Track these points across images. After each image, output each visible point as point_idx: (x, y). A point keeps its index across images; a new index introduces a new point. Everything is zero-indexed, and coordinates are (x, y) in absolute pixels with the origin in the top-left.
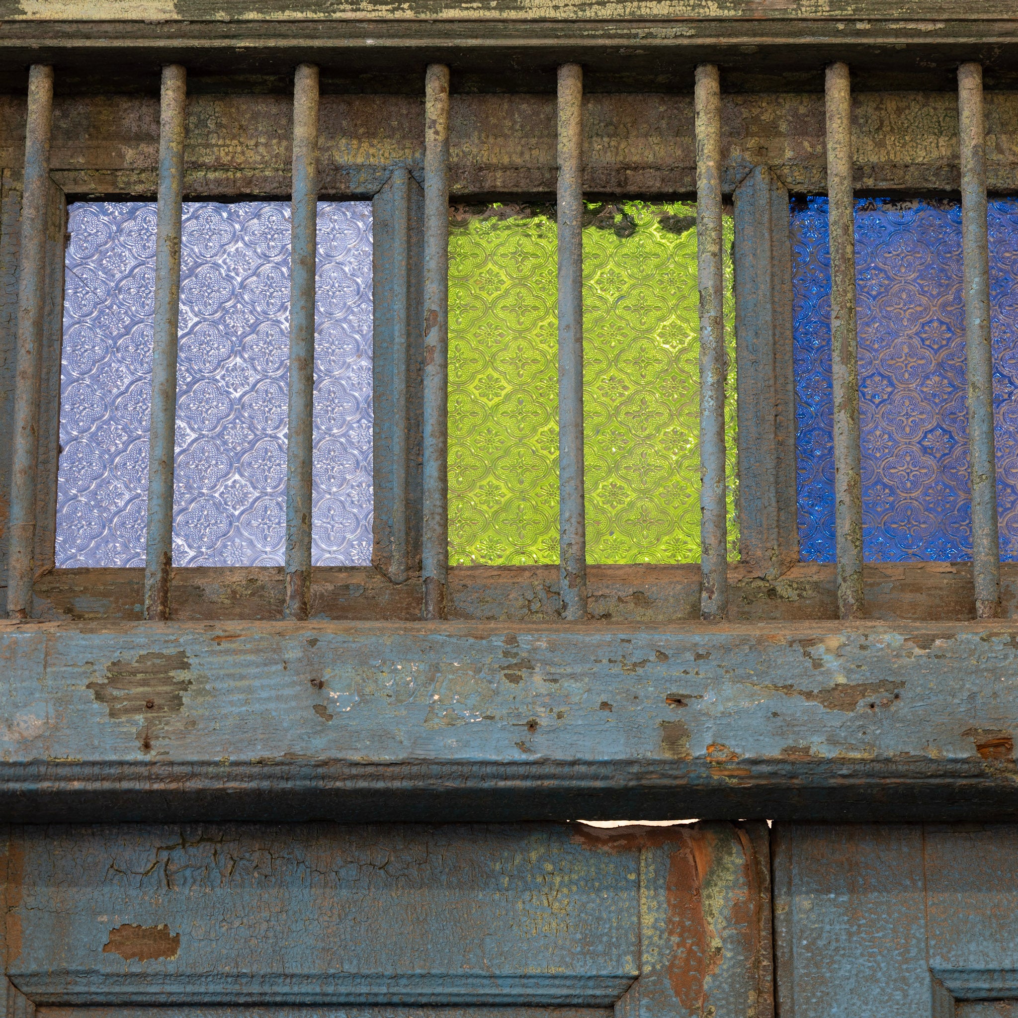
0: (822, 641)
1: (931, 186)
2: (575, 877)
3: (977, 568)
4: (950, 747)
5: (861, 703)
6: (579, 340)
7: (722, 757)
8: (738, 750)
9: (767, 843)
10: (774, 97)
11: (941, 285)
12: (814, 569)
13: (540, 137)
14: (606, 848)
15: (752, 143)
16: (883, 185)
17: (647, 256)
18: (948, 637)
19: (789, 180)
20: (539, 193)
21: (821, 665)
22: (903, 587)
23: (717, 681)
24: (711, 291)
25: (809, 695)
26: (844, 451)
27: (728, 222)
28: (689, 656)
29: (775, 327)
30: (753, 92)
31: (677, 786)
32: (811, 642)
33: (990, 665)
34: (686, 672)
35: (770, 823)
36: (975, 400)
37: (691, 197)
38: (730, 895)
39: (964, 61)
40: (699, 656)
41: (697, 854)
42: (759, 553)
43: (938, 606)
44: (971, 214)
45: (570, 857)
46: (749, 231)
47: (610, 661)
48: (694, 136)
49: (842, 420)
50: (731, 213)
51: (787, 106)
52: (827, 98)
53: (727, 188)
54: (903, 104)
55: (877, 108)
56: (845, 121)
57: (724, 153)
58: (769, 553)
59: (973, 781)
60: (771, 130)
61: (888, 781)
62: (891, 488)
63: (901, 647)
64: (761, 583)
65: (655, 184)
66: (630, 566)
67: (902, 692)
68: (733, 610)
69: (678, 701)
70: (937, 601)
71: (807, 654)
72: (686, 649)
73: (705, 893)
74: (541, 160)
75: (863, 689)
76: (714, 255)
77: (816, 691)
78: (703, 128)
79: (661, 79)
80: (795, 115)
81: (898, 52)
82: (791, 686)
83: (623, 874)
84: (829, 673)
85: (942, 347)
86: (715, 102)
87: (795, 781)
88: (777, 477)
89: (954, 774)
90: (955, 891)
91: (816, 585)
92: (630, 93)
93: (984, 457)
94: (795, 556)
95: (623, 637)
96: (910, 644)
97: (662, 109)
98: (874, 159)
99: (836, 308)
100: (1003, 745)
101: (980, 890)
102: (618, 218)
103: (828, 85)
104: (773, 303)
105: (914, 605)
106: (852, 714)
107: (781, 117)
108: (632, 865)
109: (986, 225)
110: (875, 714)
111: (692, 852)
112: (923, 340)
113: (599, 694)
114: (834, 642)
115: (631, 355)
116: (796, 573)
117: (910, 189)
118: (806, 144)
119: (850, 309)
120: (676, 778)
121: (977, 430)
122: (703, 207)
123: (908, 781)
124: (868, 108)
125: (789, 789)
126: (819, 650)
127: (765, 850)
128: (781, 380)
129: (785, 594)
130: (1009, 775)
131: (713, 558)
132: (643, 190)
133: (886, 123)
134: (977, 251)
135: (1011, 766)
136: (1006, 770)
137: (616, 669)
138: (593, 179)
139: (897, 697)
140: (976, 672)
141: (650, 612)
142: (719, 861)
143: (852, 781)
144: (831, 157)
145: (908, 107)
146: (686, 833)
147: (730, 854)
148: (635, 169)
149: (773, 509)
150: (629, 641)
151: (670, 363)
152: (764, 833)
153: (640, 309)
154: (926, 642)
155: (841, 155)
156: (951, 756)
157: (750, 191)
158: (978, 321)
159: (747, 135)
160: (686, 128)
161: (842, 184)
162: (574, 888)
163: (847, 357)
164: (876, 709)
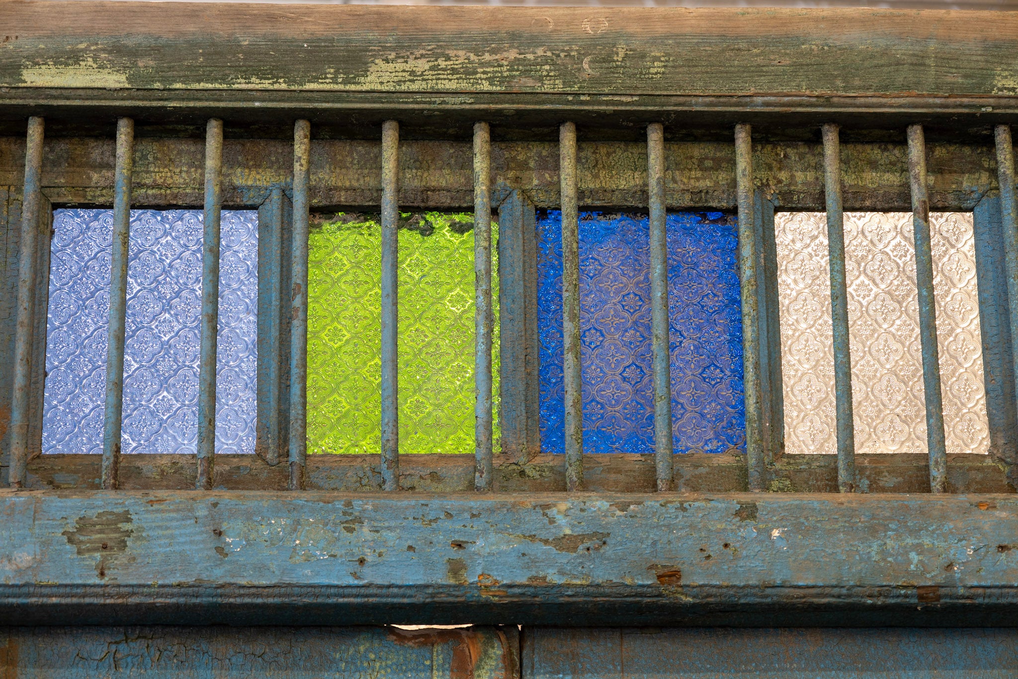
0: (555, 506)
1: (629, 204)
2: (389, 662)
3: (658, 458)
4: (639, 577)
5: (581, 547)
6: (395, 304)
7: (488, 583)
8: (499, 578)
9: (518, 641)
10: (526, 144)
11: (635, 270)
12: (550, 458)
13: (371, 169)
14: (410, 644)
15: (511, 174)
16: (598, 203)
17: (441, 249)
18: (639, 503)
19: (536, 199)
20: (369, 206)
21: (554, 522)
22: (609, 470)
23: (485, 532)
24: (483, 272)
25: (546, 542)
26: (571, 379)
27: (495, 227)
28: (467, 515)
29: (525, 297)
30: (512, 140)
31: (458, 602)
32: (548, 506)
33: (666, 522)
34: (464, 526)
35: (520, 627)
36: (657, 346)
37: (470, 209)
38: (493, 675)
39: (651, 122)
40: (473, 516)
41: (471, 647)
42: (514, 447)
43: (632, 483)
44: (655, 223)
45: (386, 650)
46: (509, 232)
47: (414, 518)
48: (473, 170)
49: (569, 359)
50: (497, 221)
51: (535, 151)
52: (561, 145)
53: (494, 204)
54: (611, 150)
55: (594, 153)
56: (573, 161)
57: (492, 181)
58: (521, 447)
59: (655, 599)
60: (523, 166)
61: (598, 599)
62: (601, 404)
63: (607, 510)
64: (515, 467)
65: (446, 201)
66: (428, 455)
67: (608, 540)
68: (496, 484)
69: (459, 545)
70: (632, 480)
71: (545, 514)
72: (464, 510)
73: (476, 674)
74: (371, 184)
75: (582, 538)
76: (485, 248)
77: (551, 539)
78: (479, 164)
79: (451, 131)
80: (540, 156)
81: (608, 115)
82: (535, 536)
83: (422, 661)
84: (559, 527)
85: (636, 311)
86: (487, 147)
87: (537, 599)
88: (526, 396)
89: (642, 595)
90: (642, 672)
91: (552, 469)
92: (431, 140)
93: (663, 384)
94: (538, 449)
95: (423, 502)
96: (614, 508)
97: (451, 151)
98: (592, 186)
99: (566, 284)
100: (674, 575)
101: (659, 672)
102: (422, 223)
103: (561, 137)
104: (525, 280)
105: (616, 482)
106: (575, 555)
107: (530, 157)
108: (428, 655)
109: (666, 231)
110: (590, 555)
111: (468, 646)
112: (623, 306)
113: (406, 541)
114: (563, 506)
115: (430, 314)
116: (538, 460)
117: (615, 206)
118: (547, 175)
119: (576, 285)
120: (457, 596)
121: (659, 366)
122: (478, 217)
123: (612, 599)
124: (588, 152)
125: (533, 604)
126: (553, 512)
127: (516, 645)
128: (529, 332)
129: (530, 474)
130: (679, 596)
131: (483, 450)
132: (439, 205)
133: (600, 162)
134: (659, 248)
135: (680, 589)
136: (677, 592)
137: (418, 524)
138: (405, 197)
139: (604, 543)
140: (657, 527)
141: (441, 486)
142: (486, 652)
143: (574, 599)
144: (563, 184)
145: (615, 152)
146: (464, 634)
147: (493, 648)
148: (433, 191)
149: (523, 418)
150: (427, 505)
151: (455, 320)
152: (516, 634)
153: (436, 284)
154: (624, 507)
155: (570, 183)
156: (640, 582)
157: (510, 206)
158: (659, 294)
159: (508, 169)
160: (467, 164)
161: (570, 202)
162: (389, 670)
163: (573, 317)
164: (591, 552)
